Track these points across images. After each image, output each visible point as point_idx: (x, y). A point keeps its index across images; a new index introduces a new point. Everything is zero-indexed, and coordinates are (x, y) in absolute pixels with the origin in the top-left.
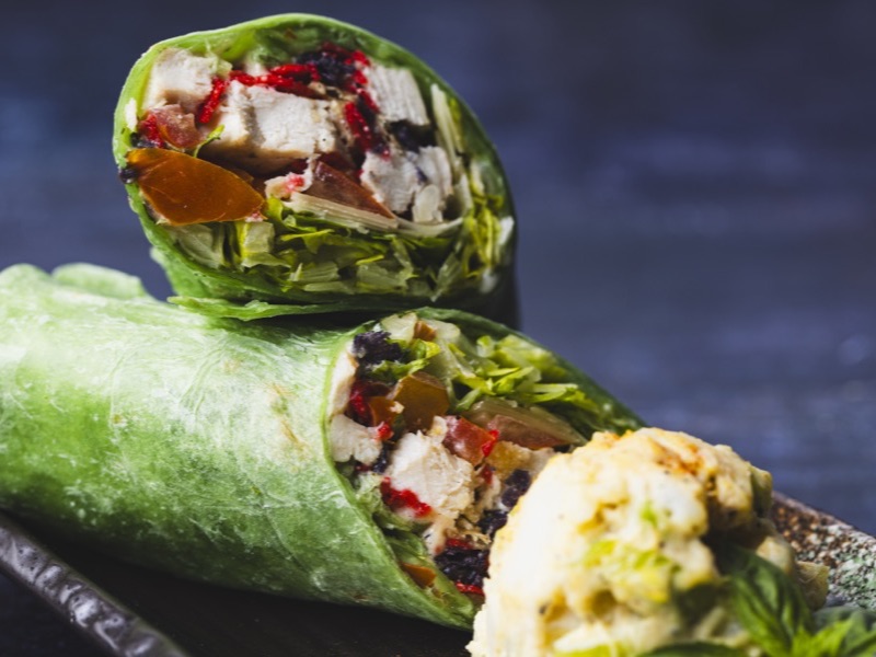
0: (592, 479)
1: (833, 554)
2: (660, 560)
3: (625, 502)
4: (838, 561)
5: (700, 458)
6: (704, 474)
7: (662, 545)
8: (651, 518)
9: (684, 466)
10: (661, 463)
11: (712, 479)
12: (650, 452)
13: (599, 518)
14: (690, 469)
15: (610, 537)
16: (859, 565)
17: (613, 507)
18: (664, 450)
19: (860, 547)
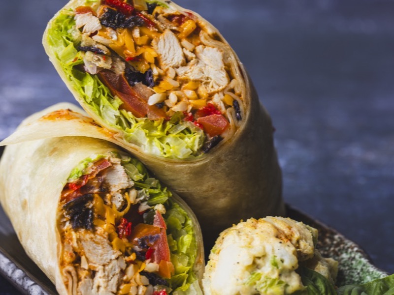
0: (250, 245)
1: (337, 249)
2: (280, 283)
3: (264, 256)
4: (339, 253)
5: (292, 232)
6: (294, 240)
7: (280, 275)
8: (275, 264)
9: (286, 237)
10: (277, 237)
11: (298, 242)
12: (272, 231)
13: (254, 263)
14: (289, 238)
15: (259, 271)
16: (348, 256)
17: (259, 258)
18: (277, 229)
19: (348, 248)
